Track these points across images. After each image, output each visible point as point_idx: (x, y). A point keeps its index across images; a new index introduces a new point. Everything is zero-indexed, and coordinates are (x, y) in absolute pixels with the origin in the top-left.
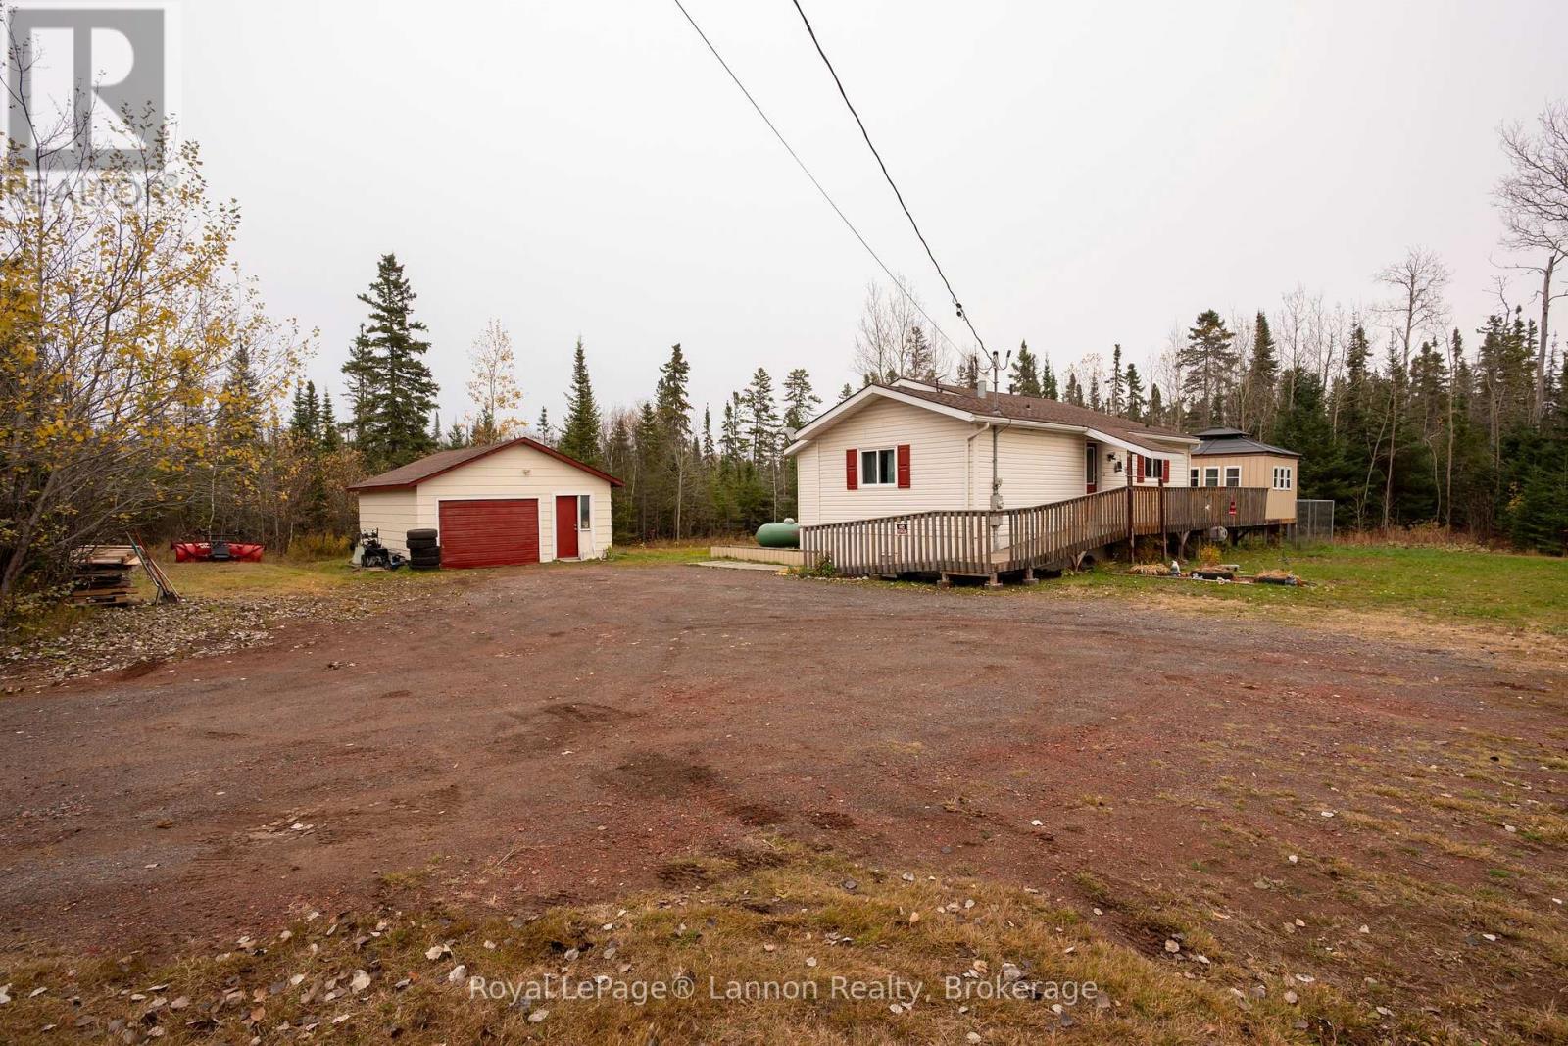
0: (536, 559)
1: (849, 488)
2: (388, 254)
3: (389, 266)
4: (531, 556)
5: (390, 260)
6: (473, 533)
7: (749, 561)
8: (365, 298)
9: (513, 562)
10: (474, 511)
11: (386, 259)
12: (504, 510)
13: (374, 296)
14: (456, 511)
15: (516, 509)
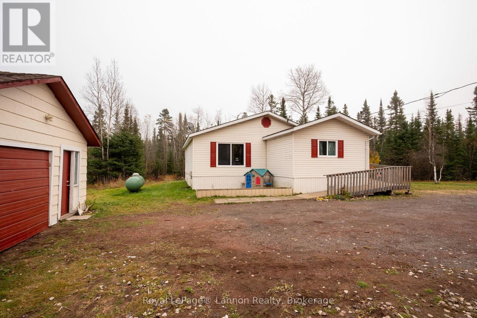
1: (312, 157)
7: (261, 196)
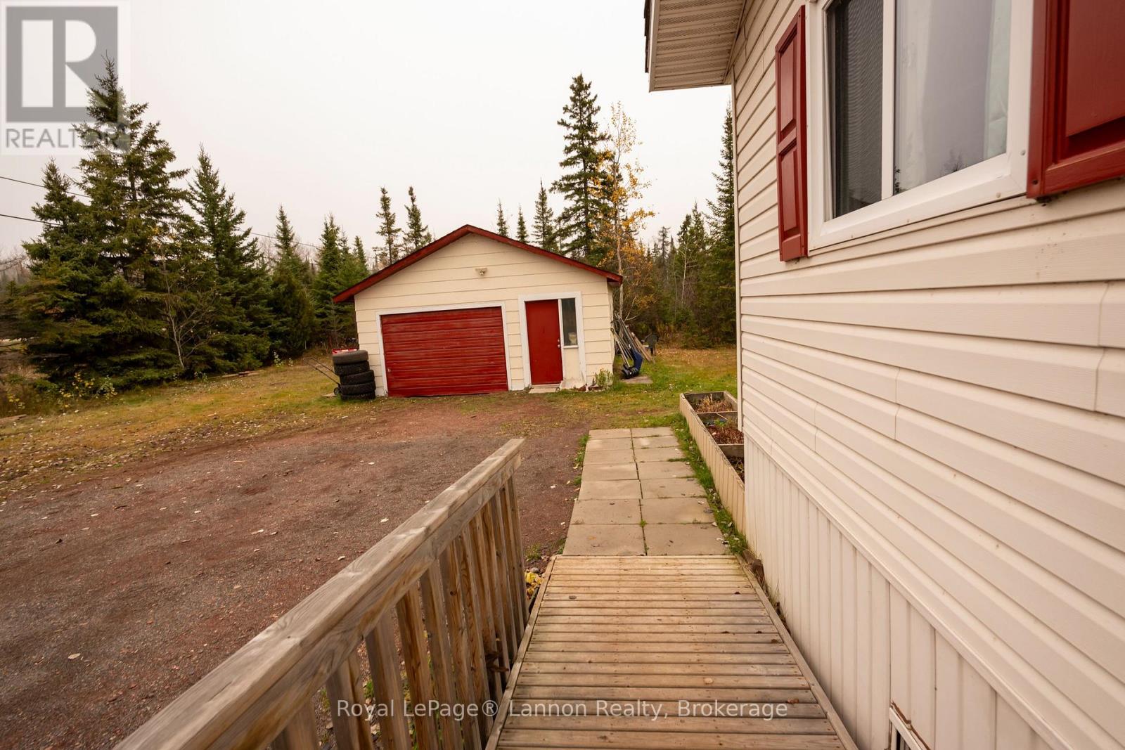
0: (505, 387)
2: (576, 76)
3: (580, 86)
4: (496, 382)
5: (579, 80)
6: (422, 353)
8: (563, 123)
9: (472, 389)
10: (422, 325)
11: (576, 80)
12: (457, 323)
13: (567, 117)
14: (401, 326)
15: (474, 322)
